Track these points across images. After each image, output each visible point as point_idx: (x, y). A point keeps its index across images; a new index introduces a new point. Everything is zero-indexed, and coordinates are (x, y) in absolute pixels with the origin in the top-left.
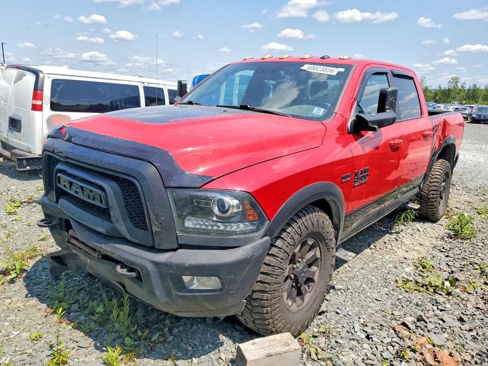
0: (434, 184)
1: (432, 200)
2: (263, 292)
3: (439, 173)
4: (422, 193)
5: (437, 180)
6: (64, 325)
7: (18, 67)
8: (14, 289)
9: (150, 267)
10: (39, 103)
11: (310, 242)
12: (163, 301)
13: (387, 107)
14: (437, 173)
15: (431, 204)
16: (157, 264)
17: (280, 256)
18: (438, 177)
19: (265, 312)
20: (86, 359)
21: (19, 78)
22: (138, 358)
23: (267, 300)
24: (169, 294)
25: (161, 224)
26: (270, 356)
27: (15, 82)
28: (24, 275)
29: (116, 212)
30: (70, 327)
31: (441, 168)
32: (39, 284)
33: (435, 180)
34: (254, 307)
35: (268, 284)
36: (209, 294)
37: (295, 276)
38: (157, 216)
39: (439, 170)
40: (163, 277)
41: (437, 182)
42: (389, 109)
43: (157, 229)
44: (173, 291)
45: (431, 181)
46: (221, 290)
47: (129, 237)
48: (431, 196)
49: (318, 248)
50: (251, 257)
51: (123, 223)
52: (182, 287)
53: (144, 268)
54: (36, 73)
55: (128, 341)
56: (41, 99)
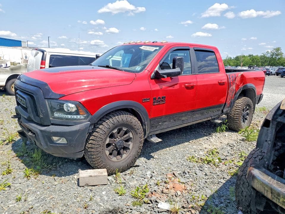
0: (237, 110)
1: (236, 119)
2: (92, 148)
3: (241, 105)
4: (231, 115)
5: (239, 108)
6: (18, 161)
7: (36, 50)
8: (6, 147)
9: (39, 132)
10: (43, 66)
11: (125, 129)
12: (45, 147)
13: (176, 66)
14: (239, 104)
15: (236, 122)
16: (41, 131)
17: (100, 132)
18: (240, 107)
19: (93, 157)
20: (20, 173)
21: (36, 54)
22: (40, 175)
23: (93, 152)
24: (47, 145)
25: (43, 114)
26: (91, 176)
27: (35, 56)
28: (13, 142)
29: (29, 109)
30: (20, 162)
31: (242, 102)
32: (18, 146)
33: (238, 108)
34: (89, 155)
35: (94, 144)
36: (62, 145)
37: (115, 144)
38: (42, 111)
39: (241, 103)
40: (44, 137)
41: (239, 109)
42: (178, 67)
43: (42, 116)
44: (48, 143)
45: (236, 109)
46: (67, 144)
47: (34, 120)
48: (236, 117)
49: (131, 133)
50: (79, 130)
51: (32, 114)
52: (52, 142)
53: (37, 132)
54: (43, 52)
55: (38, 167)
56: (45, 65)
